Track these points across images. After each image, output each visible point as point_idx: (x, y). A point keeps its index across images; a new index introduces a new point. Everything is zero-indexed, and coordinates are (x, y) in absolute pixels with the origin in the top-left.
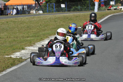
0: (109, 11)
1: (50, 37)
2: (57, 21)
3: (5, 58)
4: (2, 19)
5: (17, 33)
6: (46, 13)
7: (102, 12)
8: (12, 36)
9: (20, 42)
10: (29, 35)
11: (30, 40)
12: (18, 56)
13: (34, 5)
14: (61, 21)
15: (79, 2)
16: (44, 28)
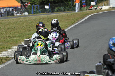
0: (90, 11)
2: (42, 21)
6: (31, 15)
7: (83, 12)
9: (7, 42)
10: (15, 35)
11: (16, 40)
12: (5, 55)
13: (19, 7)
15: (62, 4)
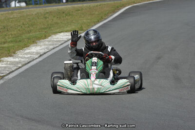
1: (38, 41)
2: (48, 18)
7: (115, 2)
10: (6, 39)
11: (8, 47)
14: (54, 17)
16: (28, 29)
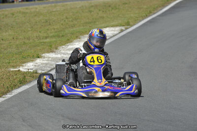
1: (82, 37)
2: (93, 11)
3: (9, 72)
4: (4, 9)
5: (29, 31)
8: (21, 37)
9: (35, 46)
10: (48, 34)
11: (50, 42)
12: (31, 69)
14: (100, 10)
16: (72, 23)
